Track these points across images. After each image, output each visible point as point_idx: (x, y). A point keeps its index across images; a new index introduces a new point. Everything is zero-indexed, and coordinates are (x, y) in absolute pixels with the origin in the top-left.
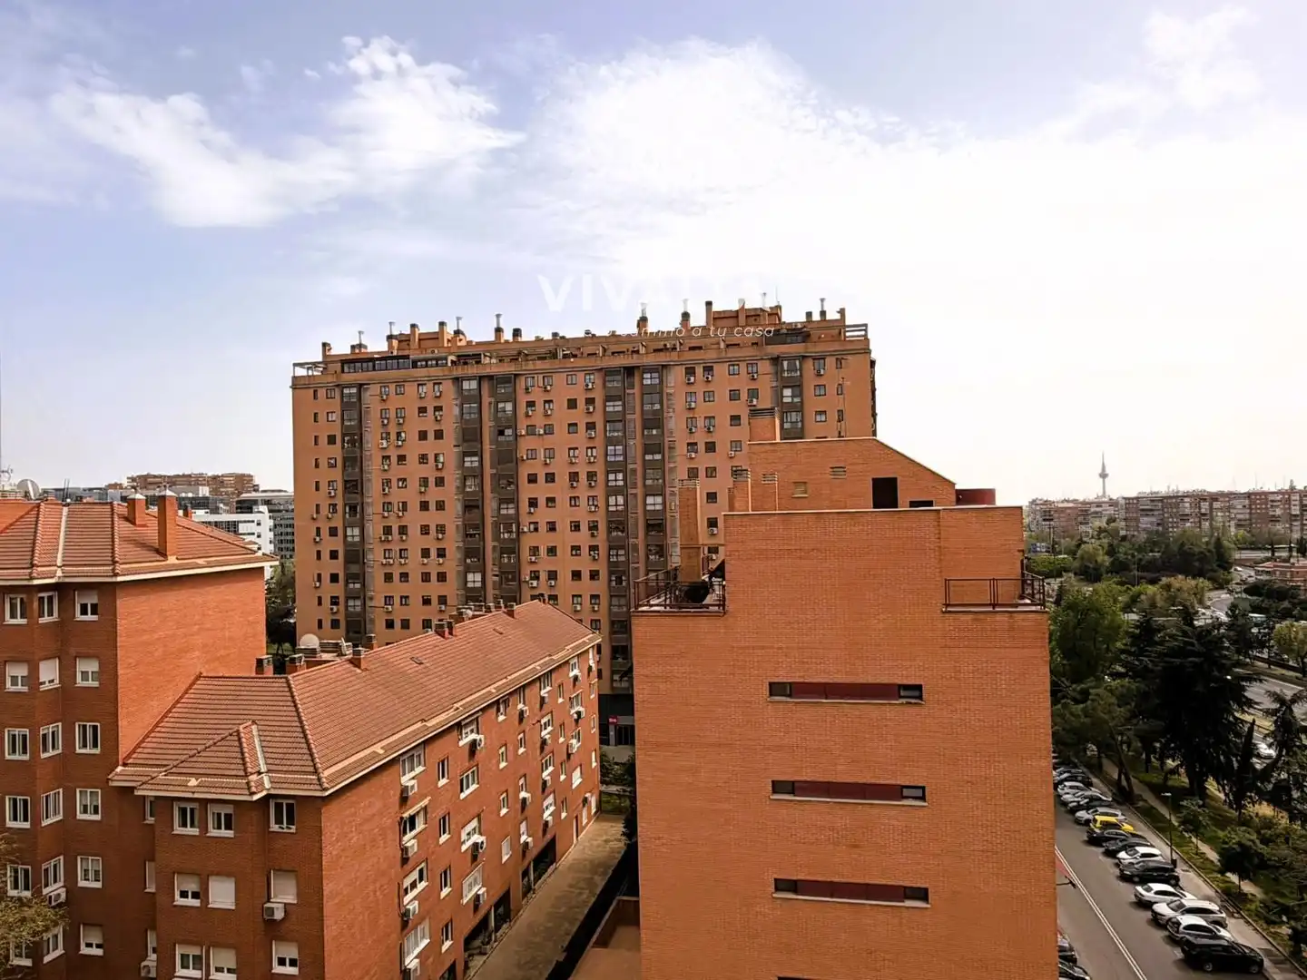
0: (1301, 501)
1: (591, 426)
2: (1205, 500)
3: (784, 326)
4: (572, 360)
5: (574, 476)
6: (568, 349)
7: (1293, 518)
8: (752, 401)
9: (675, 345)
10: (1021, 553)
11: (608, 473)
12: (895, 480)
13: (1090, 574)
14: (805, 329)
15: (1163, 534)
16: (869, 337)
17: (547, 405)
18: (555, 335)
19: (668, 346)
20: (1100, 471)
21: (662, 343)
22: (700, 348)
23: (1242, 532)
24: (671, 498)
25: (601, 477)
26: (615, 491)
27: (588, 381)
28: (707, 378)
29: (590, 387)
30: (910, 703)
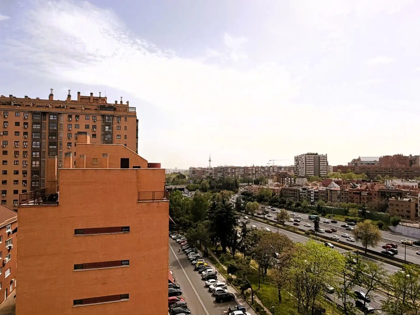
0: (255, 169)
1: (25, 133)
2: (233, 169)
3: (107, 105)
4: (18, 107)
5: (17, 153)
6: (16, 102)
7: (253, 174)
8: (93, 129)
9: (64, 106)
10: (164, 184)
11: (33, 152)
12: (128, 159)
13: (204, 190)
14: (114, 107)
15: (223, 178)
16: (136, 112)
17: (5, 124)
18: (10, 96)
19: (61, 106)
20: (209, 159)
21: (59, 105)
22: (74, 108)
23: (242, 178)
24: (60, 163)
25: (29, 153)
26: (36, 159)
27: (25, 116)
28: (77, 120)
29: (26, 118)
30: (125, 233)
